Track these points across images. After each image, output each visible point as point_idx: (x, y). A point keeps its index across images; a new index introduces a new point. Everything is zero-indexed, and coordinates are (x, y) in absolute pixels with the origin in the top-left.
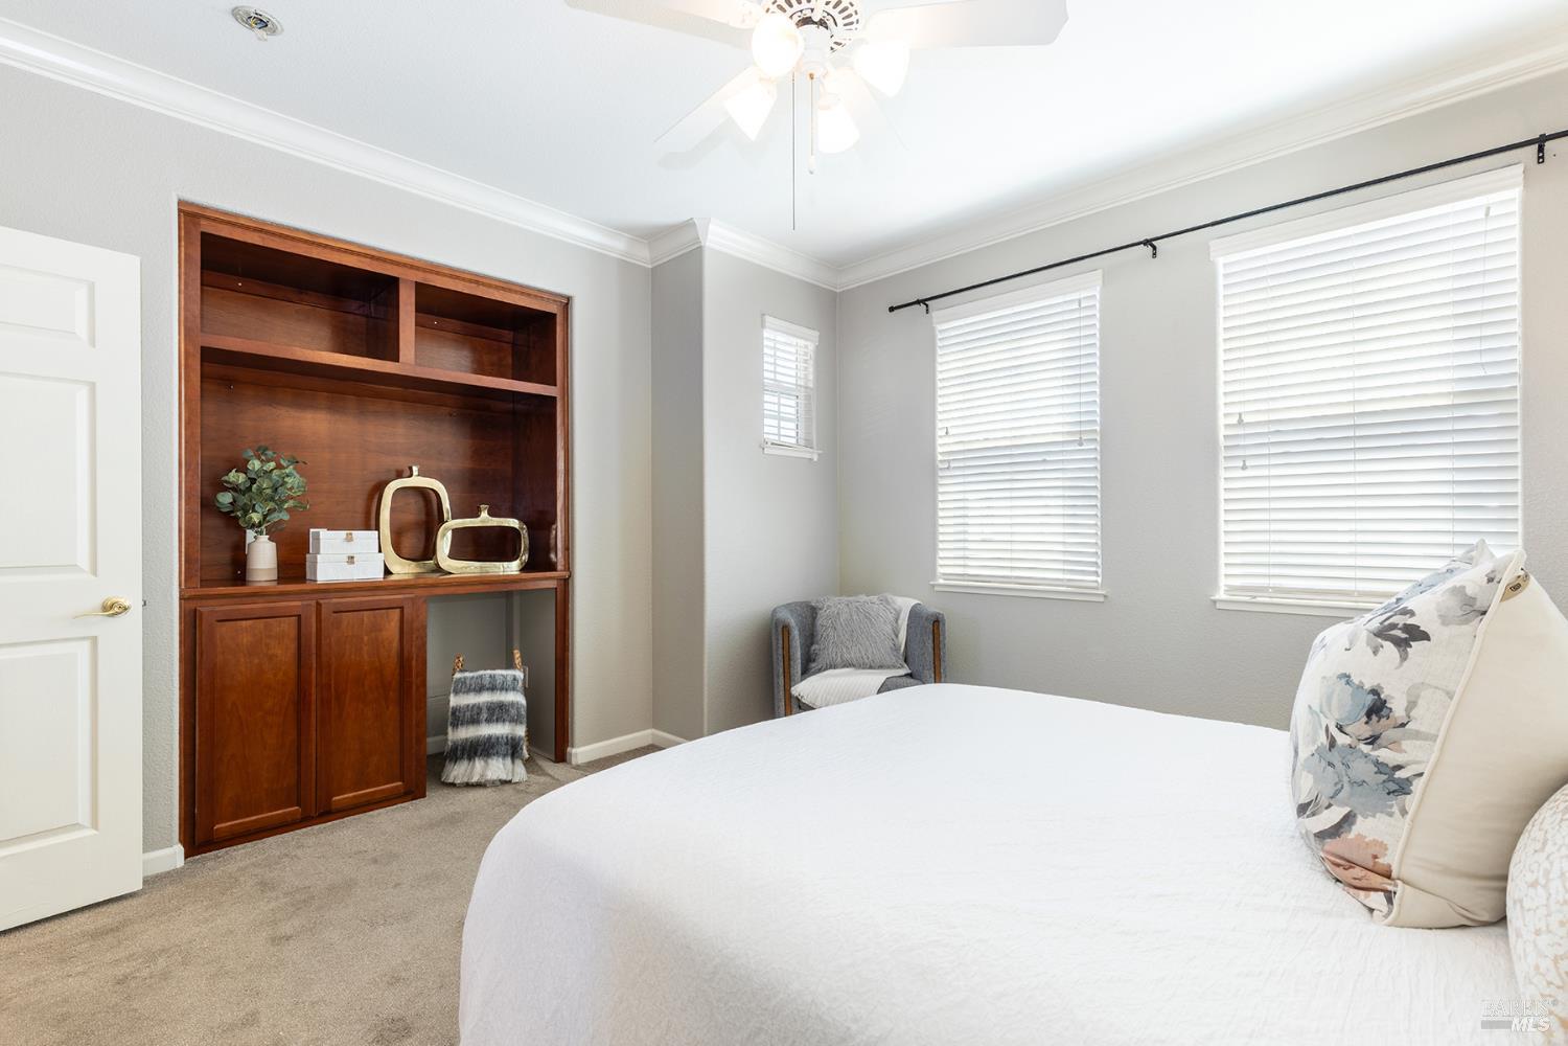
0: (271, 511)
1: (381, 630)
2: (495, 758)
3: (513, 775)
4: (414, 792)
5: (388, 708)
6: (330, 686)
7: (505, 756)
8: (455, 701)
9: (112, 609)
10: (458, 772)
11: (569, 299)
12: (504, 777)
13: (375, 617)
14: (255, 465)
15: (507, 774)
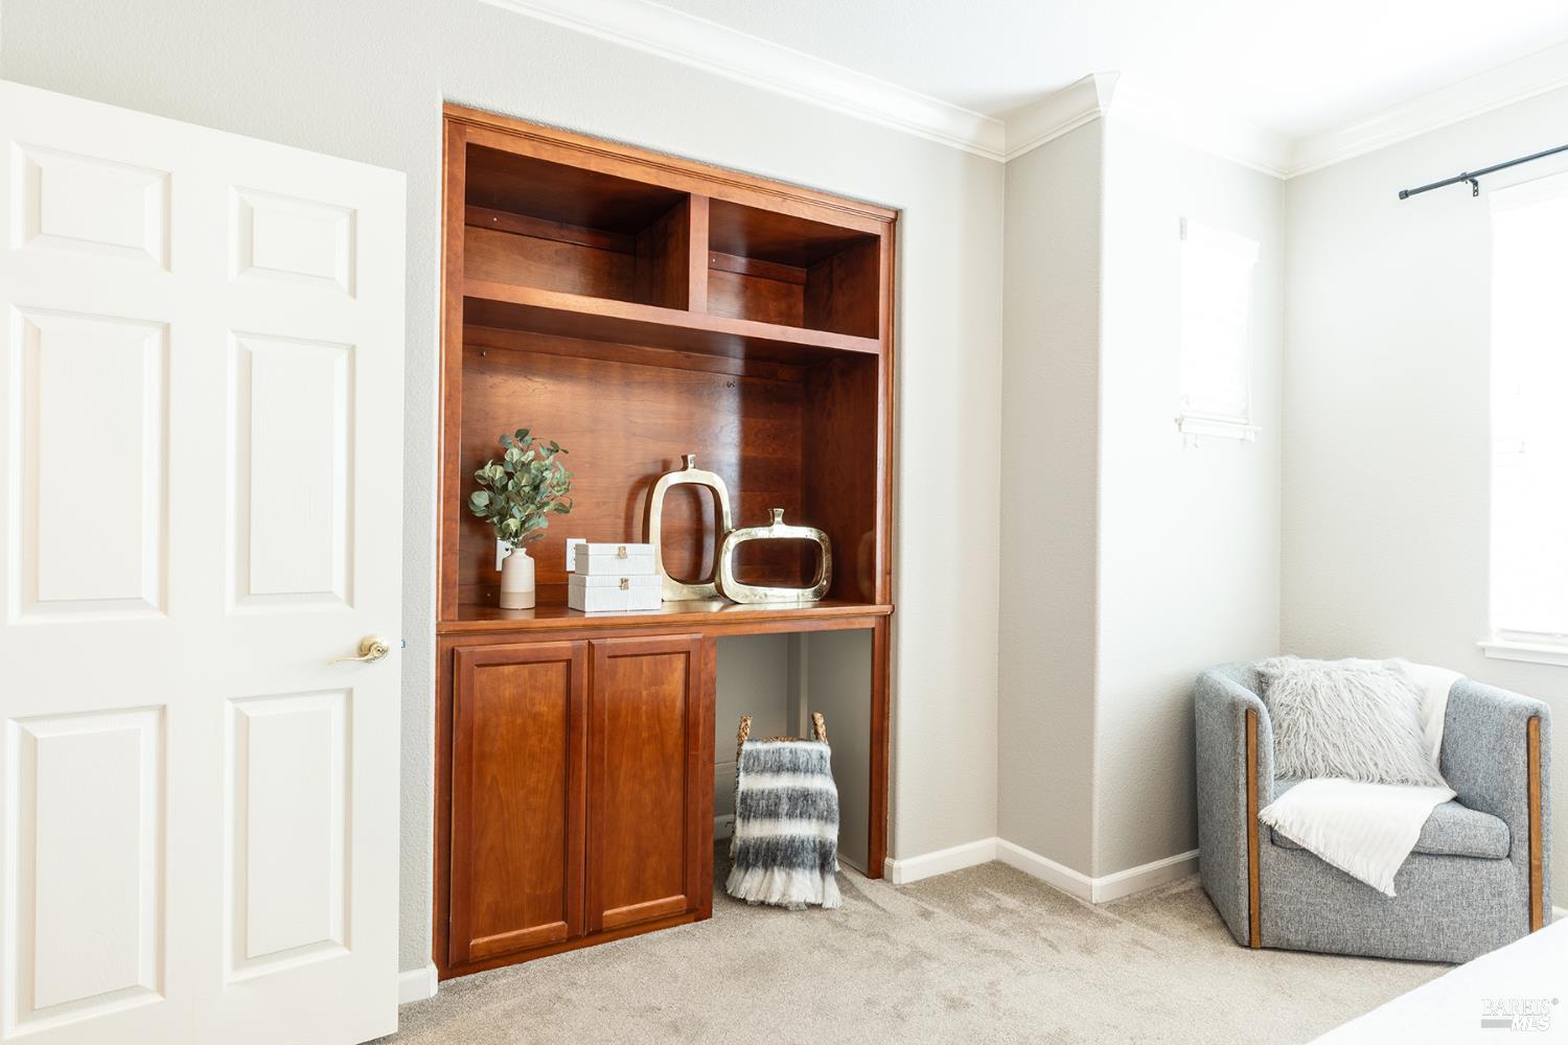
0: (529, 517)
1: (663, 684)
2: (800, 870)
3: (823, 897)
4: (698, 911)
5: (669, 791)
6: (603, 758)
7: (812, 867)
8: (747, 783)
9: (365, 650)
10: (749, 883)
11: (898, 212)
12: (812, 900)
13: (655, 665)
14: (514, 454)
15: (816, 896)
